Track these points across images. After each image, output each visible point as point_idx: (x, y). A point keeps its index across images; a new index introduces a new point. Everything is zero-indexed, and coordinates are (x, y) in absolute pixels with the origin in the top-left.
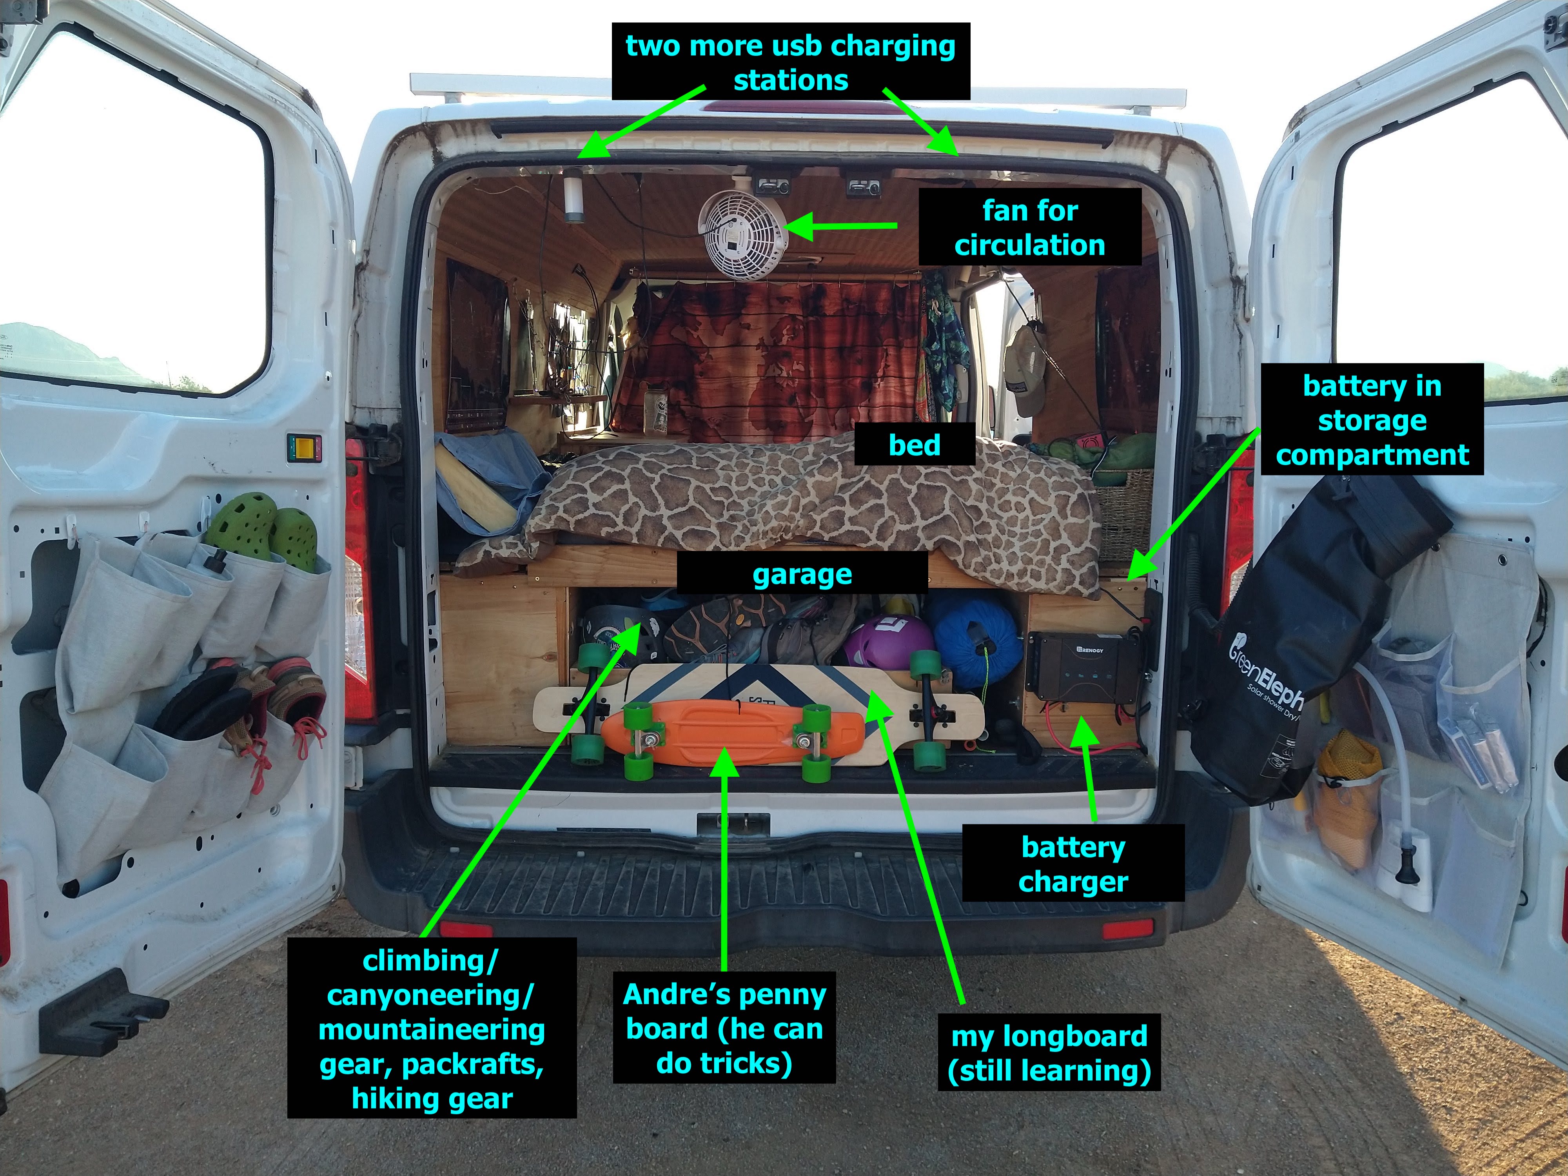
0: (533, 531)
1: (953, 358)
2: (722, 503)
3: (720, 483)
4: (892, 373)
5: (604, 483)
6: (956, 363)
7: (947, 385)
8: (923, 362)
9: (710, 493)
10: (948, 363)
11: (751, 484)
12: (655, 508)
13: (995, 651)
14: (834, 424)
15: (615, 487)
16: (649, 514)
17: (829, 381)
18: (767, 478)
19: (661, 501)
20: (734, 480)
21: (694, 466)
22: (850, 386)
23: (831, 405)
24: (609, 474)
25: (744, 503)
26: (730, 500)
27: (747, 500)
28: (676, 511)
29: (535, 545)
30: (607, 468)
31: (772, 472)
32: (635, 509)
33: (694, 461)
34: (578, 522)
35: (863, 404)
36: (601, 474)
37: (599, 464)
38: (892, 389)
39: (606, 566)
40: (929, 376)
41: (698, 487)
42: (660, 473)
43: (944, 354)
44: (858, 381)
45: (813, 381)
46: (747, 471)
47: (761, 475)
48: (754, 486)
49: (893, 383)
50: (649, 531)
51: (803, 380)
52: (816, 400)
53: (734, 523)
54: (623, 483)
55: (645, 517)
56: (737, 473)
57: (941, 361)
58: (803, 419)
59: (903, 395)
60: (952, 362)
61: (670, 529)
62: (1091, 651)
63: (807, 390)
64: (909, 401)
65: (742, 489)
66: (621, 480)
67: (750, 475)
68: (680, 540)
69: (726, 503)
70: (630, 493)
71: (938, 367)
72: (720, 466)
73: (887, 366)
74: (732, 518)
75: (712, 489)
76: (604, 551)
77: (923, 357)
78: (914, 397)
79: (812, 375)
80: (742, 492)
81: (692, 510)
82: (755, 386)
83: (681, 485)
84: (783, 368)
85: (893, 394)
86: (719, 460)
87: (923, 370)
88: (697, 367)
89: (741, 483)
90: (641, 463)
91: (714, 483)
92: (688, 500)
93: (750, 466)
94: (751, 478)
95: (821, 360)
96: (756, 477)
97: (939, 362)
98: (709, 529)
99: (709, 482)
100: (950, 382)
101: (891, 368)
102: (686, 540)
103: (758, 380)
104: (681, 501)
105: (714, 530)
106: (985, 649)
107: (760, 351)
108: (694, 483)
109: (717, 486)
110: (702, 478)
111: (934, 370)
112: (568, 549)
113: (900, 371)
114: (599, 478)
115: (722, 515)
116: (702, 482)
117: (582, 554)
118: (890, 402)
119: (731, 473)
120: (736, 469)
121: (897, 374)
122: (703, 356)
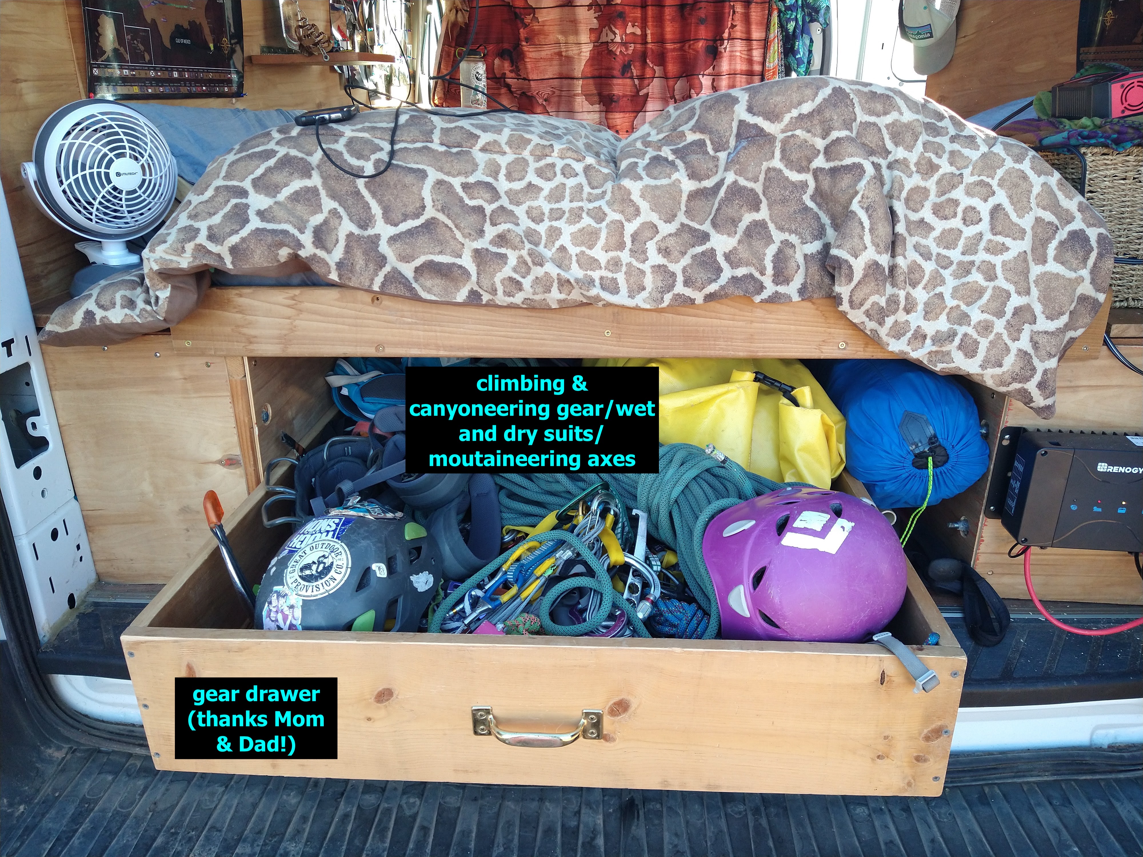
0: (156, 267)
1: (810, 15)
2: (480, 210)
3: (479, 176)
4: (738, 35)
5: (278, 178)
6: (812, 21)
7: (801, 46)
8: (775, 19)
9: (462, 194)
10: (804, 20)
11: (532, 177)
12: (365, 222)
13: (946, 462)
14: (673, 97)
15: (297, 184)
16: (356, 231)
17: (669, 46)
18: (560, 164)
19: (376, 209)
20: (503, 171)
21: (436, 146)
22: (691, 51)
23: (670, 75)
24: (286, 162)
25: (520, 211)
26: (494, 206)
27: (524, 207)
28: (404, 227)
29: (164, 294)
30: (282, 151)
31: (570, 154)
32: (334, 222)
33: (436, 137)
34: (234, 250)
35: (707, 72)
36: (272, 162)
37: (272, 146)
38: (738, 54)
39: (297, 322)
40: (780, 37)
41: (440, 183)
42: (373, 157)
43: (799, 10)
44: (701, 44)
45: (649, 46)
46: (526, 154)
47: (549, 160)
48: (537, 181)
49: (739, 46)
50: (360, 261)
51: (639, 46)
52: (653, 68)
53: (503, 251)
54: (310, 176)
55: (350, 236)
56: (510, 157)
57: (796, 19)
58: (638, 91)
59: (750, 61)
60: (807, 19)
61: (392, 261)
62: (1122, 470)
63: (643, 57)
64: (757, 68)
65: (518, 185)
66: (306, 171)
67: (531, 159)
68: (412, 281)
69: (489, 209)
70: (323, 193)
71: (791, 26)
72: (481, 143)
73: (733, 26)
74: (502, 239)
75: (465, 186)
76: (293, 298)
77: (775, 14)
78: (763, 64)
79: (649, 39)
80: (517, 192)
81: (430, 225)
82: (588, 54)
83: (409, 179)
84: (617, 31)
85: (738, 60)
86: (478, 132)
87: (775, 30)
88: (523, 33)
89: (515, 175)
90: (343, 141)
91: (467, 174)
92: (423, 207)
93: (533, 143)
94: (533, 165)
95: (660, 20)
96: (542, 163)
97: (793, 20)
98: (458, 261)
99: (459, 174)
100: (804, 44)
101: (738, 28)
102: (422, 280)
103: (591, 46)
104: (411, 209)
105: (467, 261)
106: (930, 459)
107: (592, 11)
108: (433, 175)
109: (471, 180)
110: (447, 167)
111: (787, 30)
112: (232, 293)
113: (748, 32)
114: (269, 170)
115: (481, 233)
116: (448, 174)
117: (256, 303)
118: (735, 70)
119: (497, 157)
120: (507, 149)
121: (744, 36)
122: (528, 19)
